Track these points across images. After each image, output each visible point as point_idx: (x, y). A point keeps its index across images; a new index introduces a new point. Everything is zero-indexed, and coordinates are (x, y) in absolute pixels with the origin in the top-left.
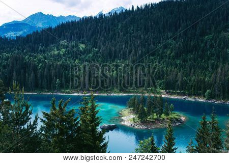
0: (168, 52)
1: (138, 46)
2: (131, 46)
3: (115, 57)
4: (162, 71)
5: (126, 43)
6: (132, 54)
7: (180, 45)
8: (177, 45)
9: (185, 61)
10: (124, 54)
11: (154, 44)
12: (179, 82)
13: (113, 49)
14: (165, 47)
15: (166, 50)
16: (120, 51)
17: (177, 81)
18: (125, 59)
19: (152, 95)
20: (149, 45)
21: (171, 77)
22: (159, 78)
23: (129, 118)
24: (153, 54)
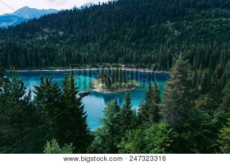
0: (126, 37)
1: (104, 33)
2: (98, 32)
3: (87, 41)
4: (122, 51)
5: (95, 30)
6: (99, 39)
7: (134, 32)
8: (133, 32)
9: (138, 43)
10: (94, 39)
11: (116, 31)
12: (134, 59)
13: (85, 35)
14: (124, 33)
15: (124, 36)
16: (90, 37)
17: (133, 58)
18: (94, 42)
19: (115, 69)
20: (112, 32)
21: (128, 56)
22: (120, 56)
23: (99, 86)
24: (115, 39)
